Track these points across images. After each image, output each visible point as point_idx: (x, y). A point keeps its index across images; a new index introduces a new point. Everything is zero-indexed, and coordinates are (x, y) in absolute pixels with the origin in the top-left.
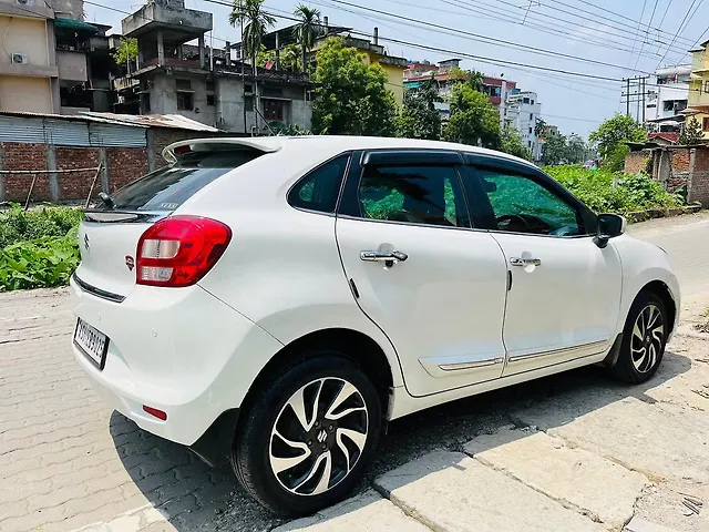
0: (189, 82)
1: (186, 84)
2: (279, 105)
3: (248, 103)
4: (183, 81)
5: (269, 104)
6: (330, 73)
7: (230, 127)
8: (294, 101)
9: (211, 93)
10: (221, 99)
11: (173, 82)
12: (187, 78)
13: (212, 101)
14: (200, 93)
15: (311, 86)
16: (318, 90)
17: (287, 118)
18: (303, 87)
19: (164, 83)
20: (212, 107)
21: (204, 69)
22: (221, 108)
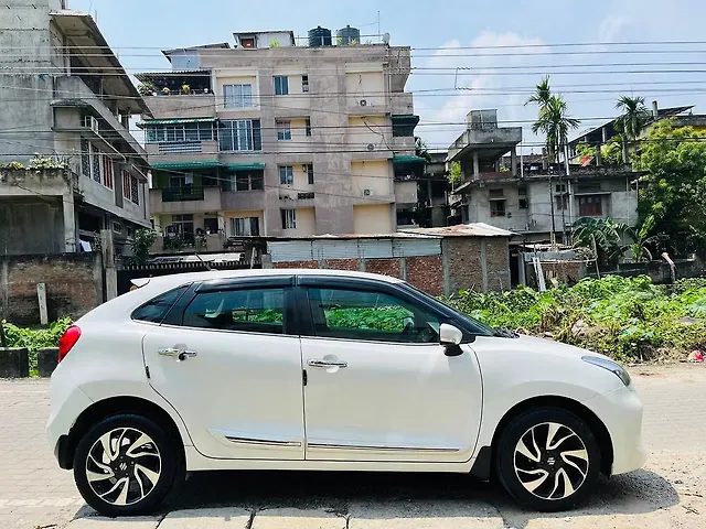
0: (501, 190)
1: (499, 192)
2: (597, 200)
3: (561, 201)
4: (496, 191)
5: (586, 200)
6: (658, 158)
7: (543, 226)
8: (614, 195)
9: (523, 197)
10: (532, 201)
11: (487, 193)
12: (500, 187)
13: (524, 204)
14: (512, 198)
15: (633, 176)
16: (646, 177)
17: (608, 211)
18: (625, 178)
19: (479, 194)
20: (524, 210)
21: (516, 177)
22: (533, 209)
